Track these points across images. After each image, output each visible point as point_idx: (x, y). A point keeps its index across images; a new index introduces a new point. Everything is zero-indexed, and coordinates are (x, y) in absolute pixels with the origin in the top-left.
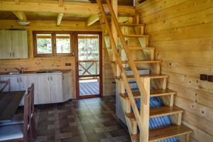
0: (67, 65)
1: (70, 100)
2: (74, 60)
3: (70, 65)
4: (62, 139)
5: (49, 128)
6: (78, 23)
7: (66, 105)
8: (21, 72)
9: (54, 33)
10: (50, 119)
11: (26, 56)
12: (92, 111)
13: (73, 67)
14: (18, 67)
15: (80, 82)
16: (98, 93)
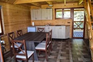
0: (68, 23)
1: (69, 38)
2: (72, 21)
3: (70, 23)
4: (61, 54)
5: (57, 48)
6: (74, 3)
7: (66, 40)
8: (50, 25)
9: (63, 9)
10: (58, 45)
11: (51, 19)
12: (78, 44)
13: (71, 24)
14: (49, 23)
15: (74, 31)
16: (82, 37)
